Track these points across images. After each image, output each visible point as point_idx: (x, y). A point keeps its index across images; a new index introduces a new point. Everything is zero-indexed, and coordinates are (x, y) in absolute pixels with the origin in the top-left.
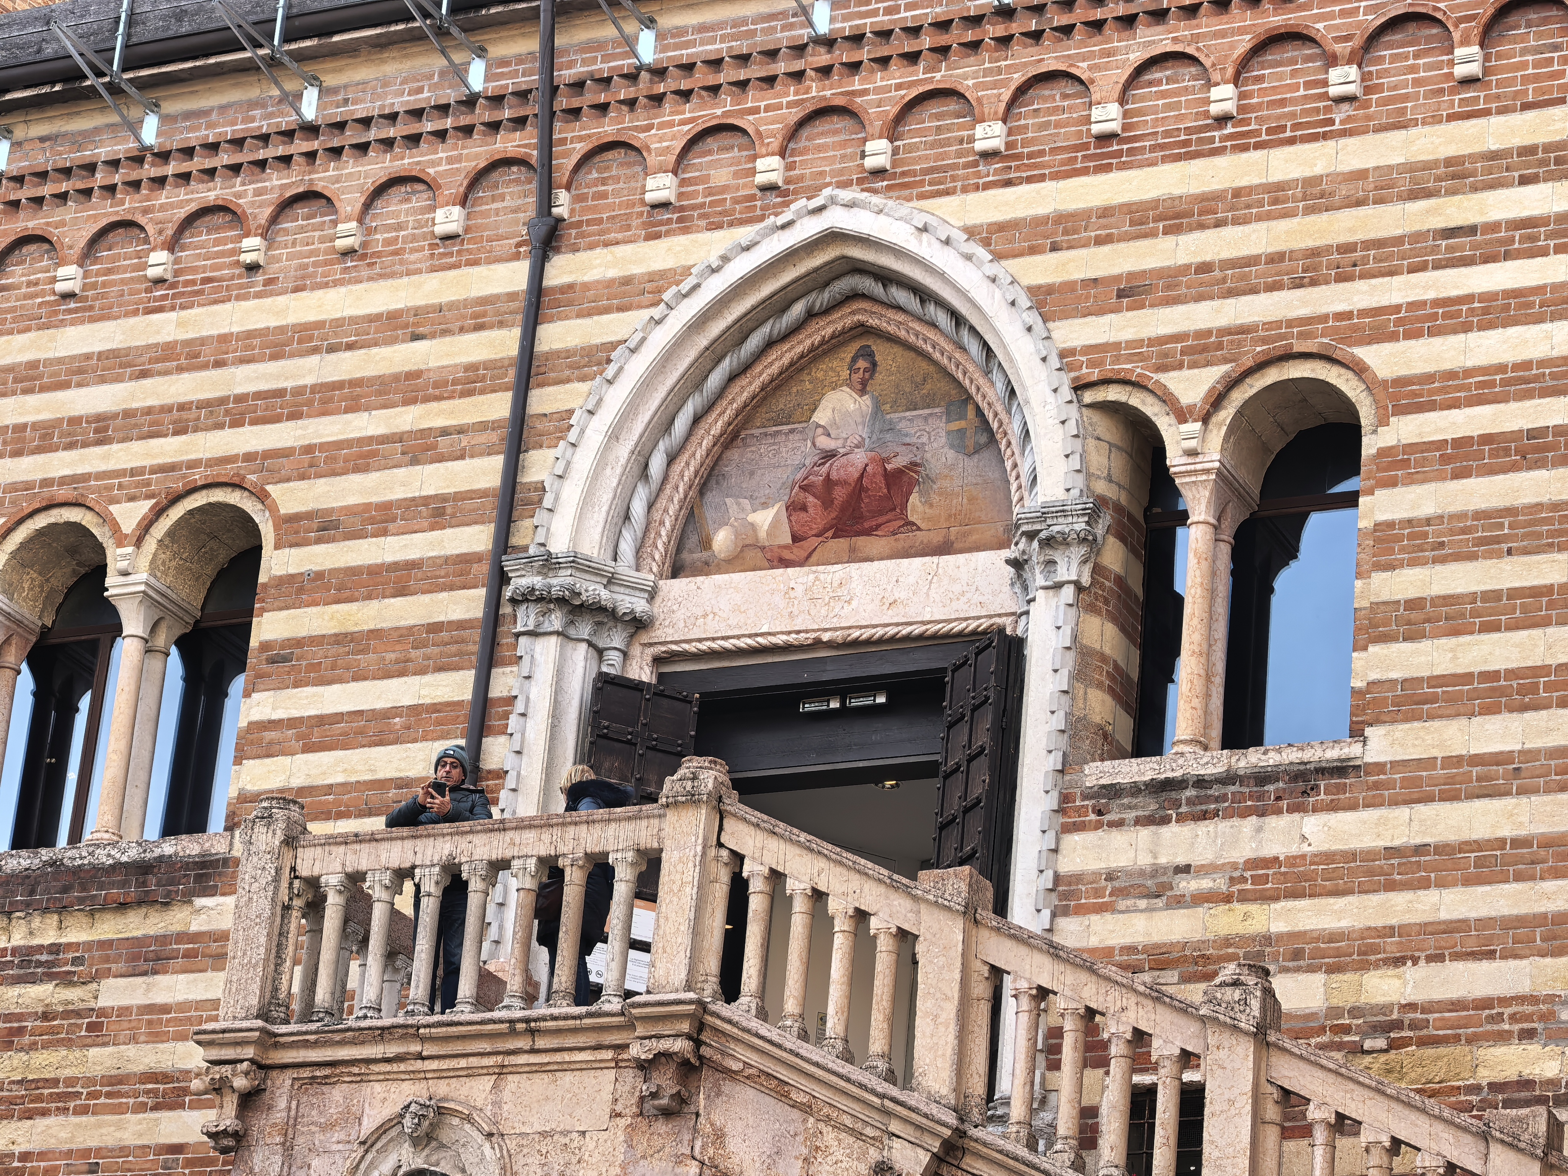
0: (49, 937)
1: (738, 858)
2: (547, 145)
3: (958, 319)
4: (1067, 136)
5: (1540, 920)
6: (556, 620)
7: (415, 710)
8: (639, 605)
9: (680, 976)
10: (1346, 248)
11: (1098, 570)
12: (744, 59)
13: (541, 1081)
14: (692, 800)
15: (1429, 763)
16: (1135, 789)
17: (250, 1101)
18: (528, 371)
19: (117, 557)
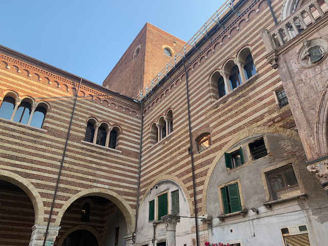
17: (277, 60)
18: (273, 14)
19: (234, 60)
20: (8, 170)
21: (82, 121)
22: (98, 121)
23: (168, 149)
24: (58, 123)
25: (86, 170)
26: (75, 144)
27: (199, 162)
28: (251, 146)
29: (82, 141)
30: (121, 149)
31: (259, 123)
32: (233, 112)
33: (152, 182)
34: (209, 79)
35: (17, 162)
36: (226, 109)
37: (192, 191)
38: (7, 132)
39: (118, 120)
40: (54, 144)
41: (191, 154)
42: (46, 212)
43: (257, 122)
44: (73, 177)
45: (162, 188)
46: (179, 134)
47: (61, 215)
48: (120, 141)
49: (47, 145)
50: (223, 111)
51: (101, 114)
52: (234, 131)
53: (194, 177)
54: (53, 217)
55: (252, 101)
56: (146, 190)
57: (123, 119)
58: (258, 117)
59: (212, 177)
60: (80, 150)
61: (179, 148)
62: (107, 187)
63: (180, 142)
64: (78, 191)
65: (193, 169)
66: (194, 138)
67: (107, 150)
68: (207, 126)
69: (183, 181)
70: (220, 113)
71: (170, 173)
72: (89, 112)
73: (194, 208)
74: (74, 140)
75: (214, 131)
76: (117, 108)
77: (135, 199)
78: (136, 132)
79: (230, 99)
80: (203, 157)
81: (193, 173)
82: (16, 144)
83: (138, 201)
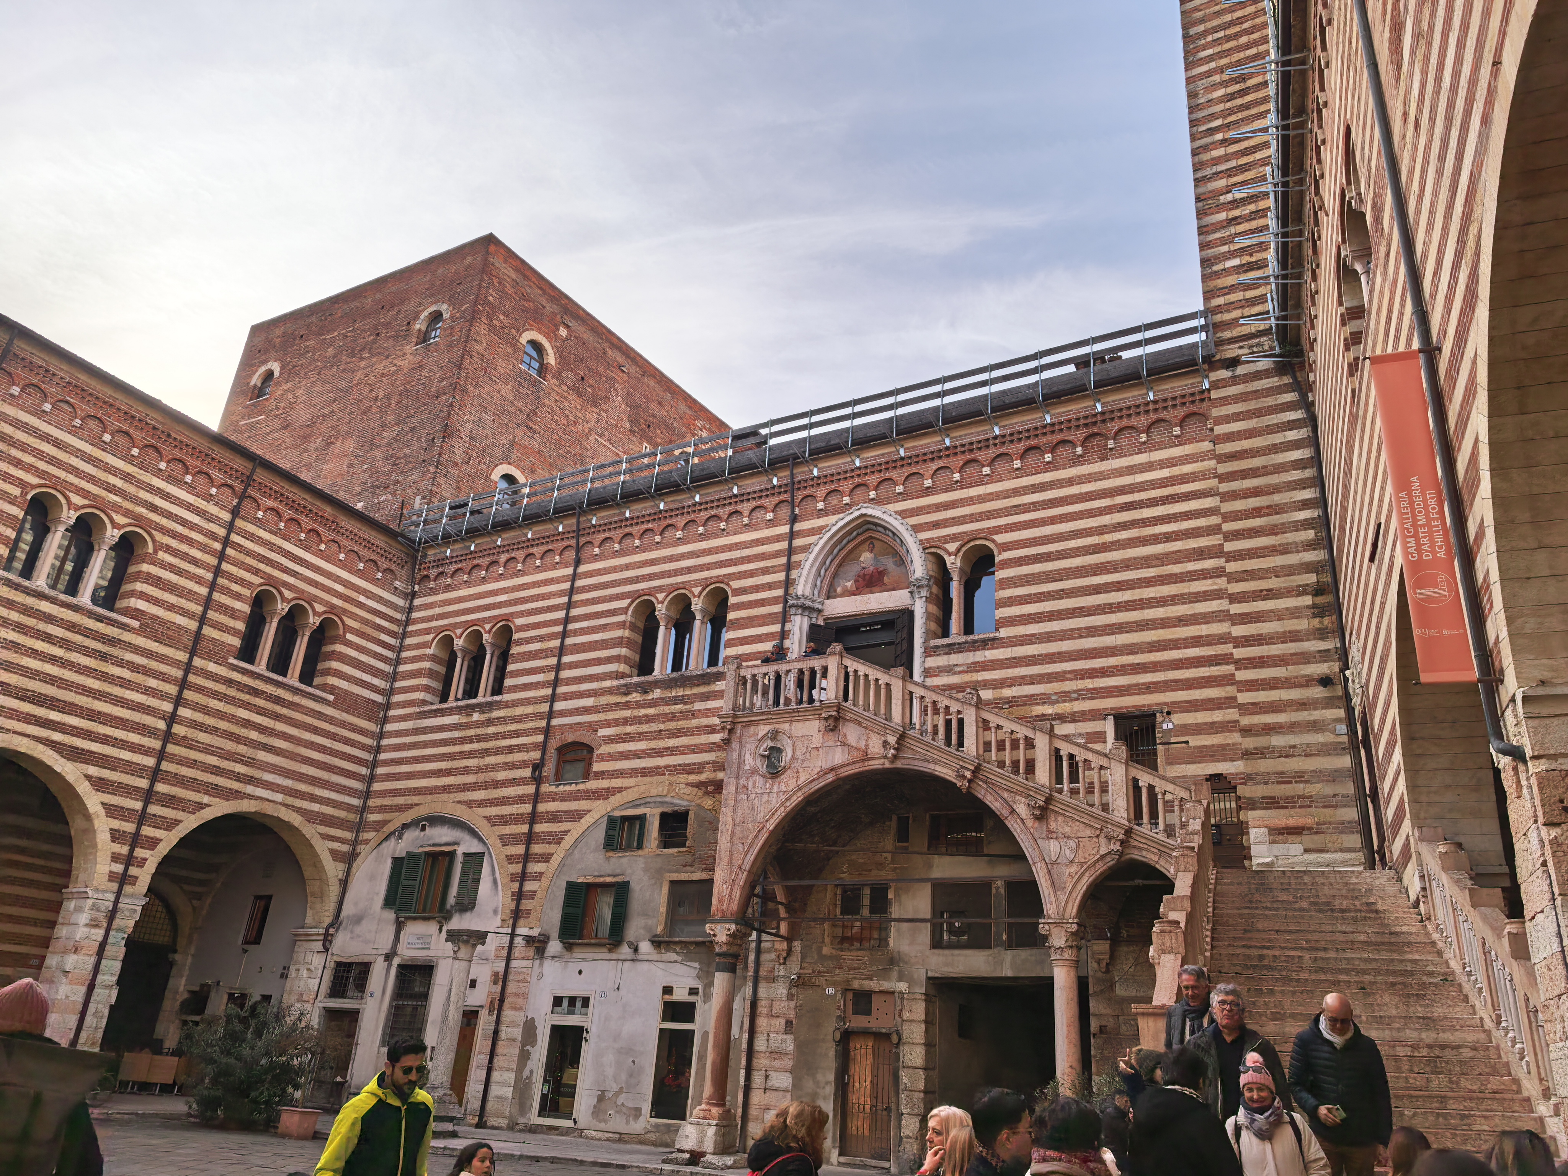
0: (681, 693)
1: (846, 667)
2: (793, 497)
3: (894, 534)
4: (918, 488)
5: (1045, 674)
6: (800, 611)
7: (767, 634)
8: (820, 606)
9: (833, 696)
10: (989, 512)
11: (931, 593)
12: (839, 474)
13: (801, 724)
14: (835, 654)
15: (1015, 637)
16: (943, 646)
17: (731, 731)
18: (790, 551)
19: (694, 601)
20: (28, 736)
21: (238, 597)
22: (284, 599)
23: (478, 739)
24: (172, 599)
25: (230, 746)
26: (212, 667)
27: (552, 806)
28: (665, 818)
29: (232, 660)
30: (332, 689)
31: (693, 778)
32: (655, 727)
33: (410, 807)
34: (627, 608)
35: (54, 716)
36: (643, 712)
37: (517, 868)
38: (31, 622)
39: (340, 596)
40: (154, 665)
41: (537, 780)
42: (115, 858)
43: (689, 773)
44: (193, 764)
45: (441, 835)
46: (519, 711)
47: (151, 867)
48: (335, 665)
49: (135, 668)
50: (636, 713)
51: (294, 574)
52: (644, 772)
53: (530, 838)
54: (133, 871)
55: (694, 722)
56: (385, 822)
57: (354, 595)
58: (694, 764)
59: (569, 853)
60: (221, 688)
61: (510, 750)
62: (279, 797)
63: (515, 734)
64: (201, 806)
65: (533, 818)
66: (554, 743)
67: (295, 691)
68: (593, 727)
69: (501, 837)
70: (627, 713)
71: (469, 804)
72: (262, 566)
73: (513, 906)
74: (209, 656)
75: (605, 749)
76: (342, 556)
77: (348, 835)
78: (384, 637)
79: (657, 693)
80: (563, 800)
81: (531, 828)
82: (53, 660)
83: (355, 843)
